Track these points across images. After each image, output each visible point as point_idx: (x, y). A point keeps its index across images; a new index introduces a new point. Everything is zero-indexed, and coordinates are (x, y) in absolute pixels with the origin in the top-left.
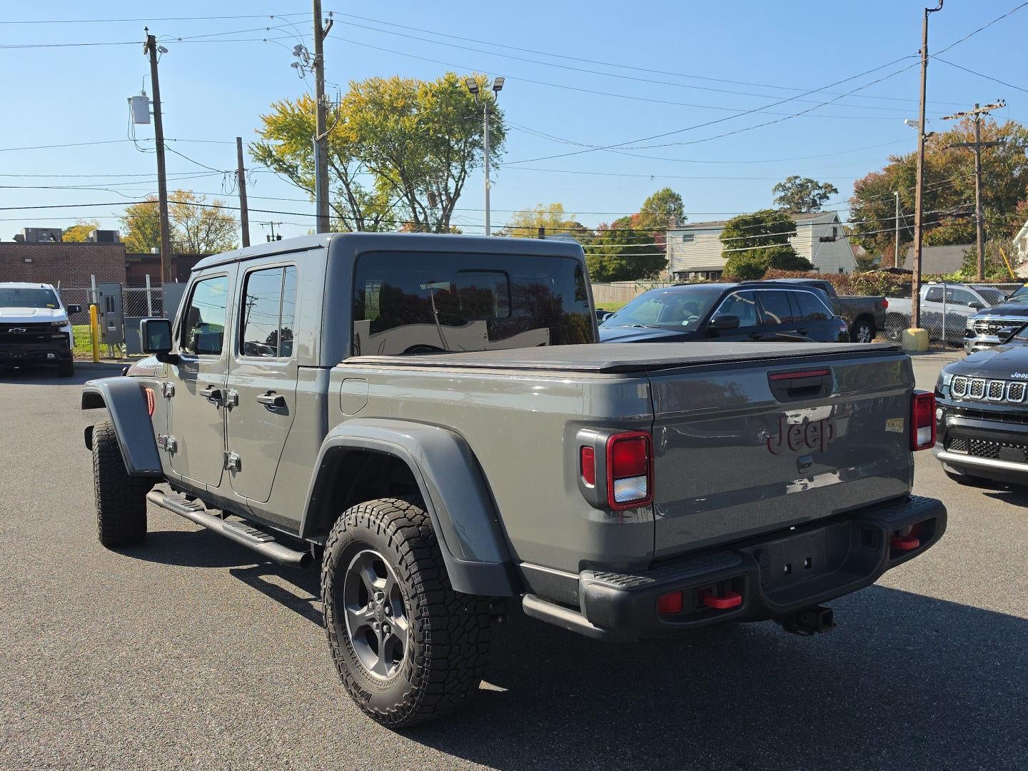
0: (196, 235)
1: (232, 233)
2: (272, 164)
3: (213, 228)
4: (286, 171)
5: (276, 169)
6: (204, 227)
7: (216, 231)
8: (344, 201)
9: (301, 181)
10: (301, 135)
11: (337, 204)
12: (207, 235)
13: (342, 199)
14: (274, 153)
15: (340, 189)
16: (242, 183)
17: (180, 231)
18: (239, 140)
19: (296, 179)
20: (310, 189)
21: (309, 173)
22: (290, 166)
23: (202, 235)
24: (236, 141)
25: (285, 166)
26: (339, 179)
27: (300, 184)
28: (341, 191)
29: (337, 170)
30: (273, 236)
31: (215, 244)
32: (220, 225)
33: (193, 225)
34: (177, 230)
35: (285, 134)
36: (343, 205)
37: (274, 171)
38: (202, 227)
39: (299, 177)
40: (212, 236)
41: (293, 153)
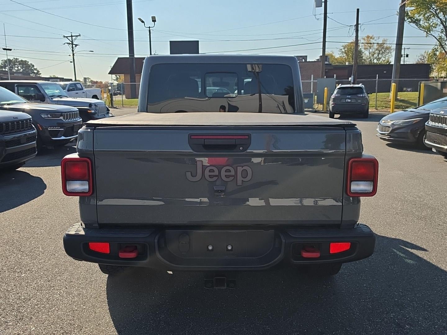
0: (373, 55)
1: (389, 54)
2: (407, 19)
3: (381, 52)
4: (414, 22)
5: (409, 22)
6: (377, 52)
7: (382, 53)
8: (443, 35)
9: (421, 27)
10: (423, 4)
11: (439, 37)
12: (378, 56)
13: (442, 34)
14: (409, 14)
15: (442, 29)
16: (357, 31)
17: (366, 54)
18: (358, 10)
19: (419, 26)
20: (426, 31)
21: (427, 22)
22: (417, 20)
23: (376, 55)
24: (356, 11)
25: (414, 20)
26: (441, 25)
27: (421, 28)
28: (442, 30)
29: (440, 19)
30: (404, 55)
31: (381, 60)
32: (384, 50)
33: (372, 51)
34: (365, 54)
35: (415, 4)
36: (443, 38)
37: (409, 23)
38: (376, 52)
39: (421, 25)
40: (380, 56)
41: (419, 13)
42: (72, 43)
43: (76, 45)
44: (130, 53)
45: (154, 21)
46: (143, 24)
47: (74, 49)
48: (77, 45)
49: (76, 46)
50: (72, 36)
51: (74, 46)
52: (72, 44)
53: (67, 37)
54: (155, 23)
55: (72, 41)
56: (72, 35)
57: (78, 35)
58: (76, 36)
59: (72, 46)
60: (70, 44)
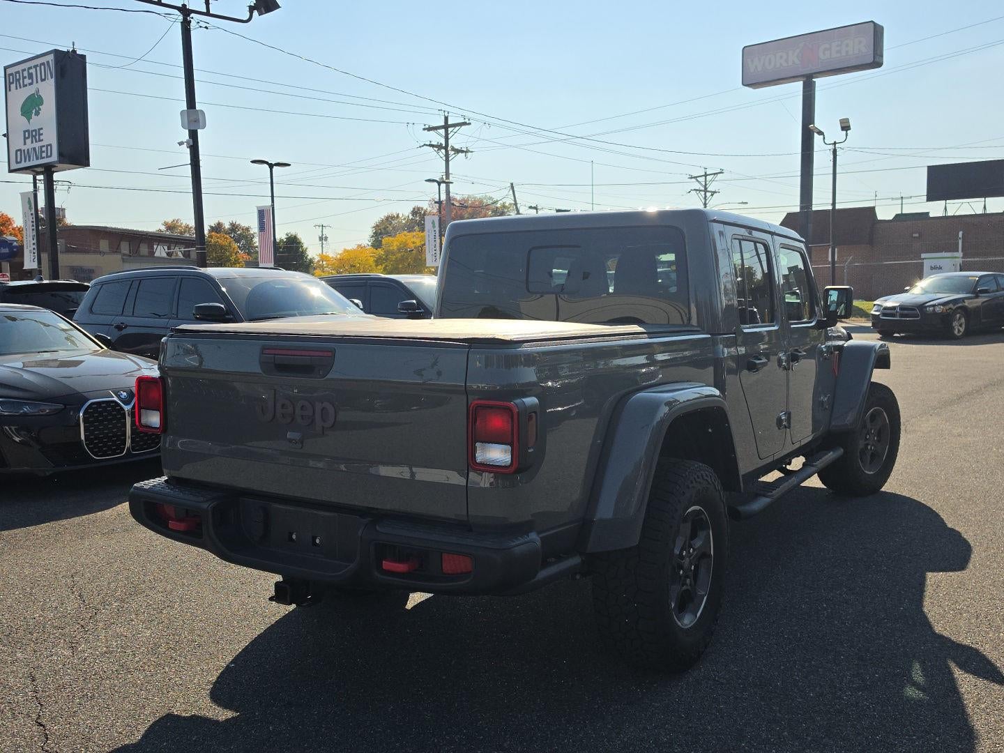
42: (706, 188)
43: (713, 193)
44: (802, 202)
45: (845, 127)
46: (822, 136)
47: (707, 201)
48: (715, 192)
49: (712, 195)
50: (706, 175)
51: (708, 194)
52: (706, 191)
53: (695, 177)
54: (848, 132)
55: (706, 185)
56: (705, 173)
57: (719, 171)
58: (715, 174)
59: (703, 196)
60: (700, 191)
